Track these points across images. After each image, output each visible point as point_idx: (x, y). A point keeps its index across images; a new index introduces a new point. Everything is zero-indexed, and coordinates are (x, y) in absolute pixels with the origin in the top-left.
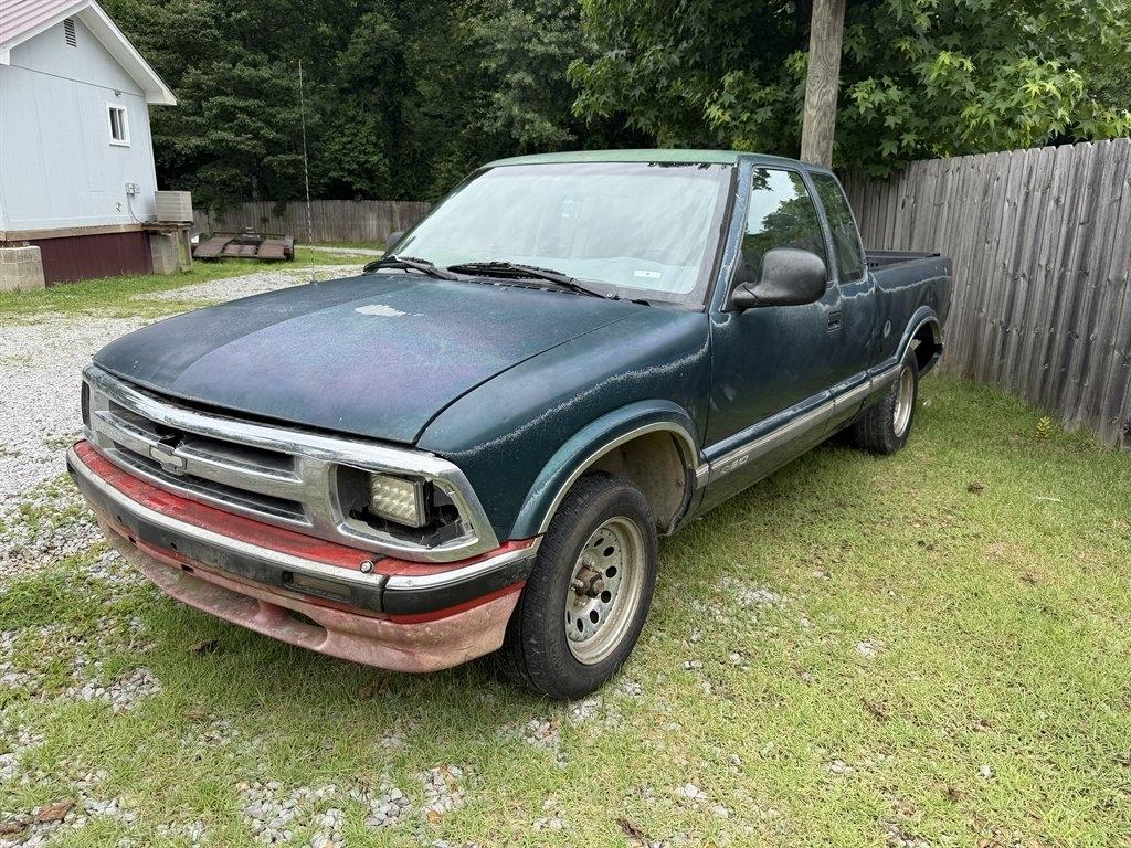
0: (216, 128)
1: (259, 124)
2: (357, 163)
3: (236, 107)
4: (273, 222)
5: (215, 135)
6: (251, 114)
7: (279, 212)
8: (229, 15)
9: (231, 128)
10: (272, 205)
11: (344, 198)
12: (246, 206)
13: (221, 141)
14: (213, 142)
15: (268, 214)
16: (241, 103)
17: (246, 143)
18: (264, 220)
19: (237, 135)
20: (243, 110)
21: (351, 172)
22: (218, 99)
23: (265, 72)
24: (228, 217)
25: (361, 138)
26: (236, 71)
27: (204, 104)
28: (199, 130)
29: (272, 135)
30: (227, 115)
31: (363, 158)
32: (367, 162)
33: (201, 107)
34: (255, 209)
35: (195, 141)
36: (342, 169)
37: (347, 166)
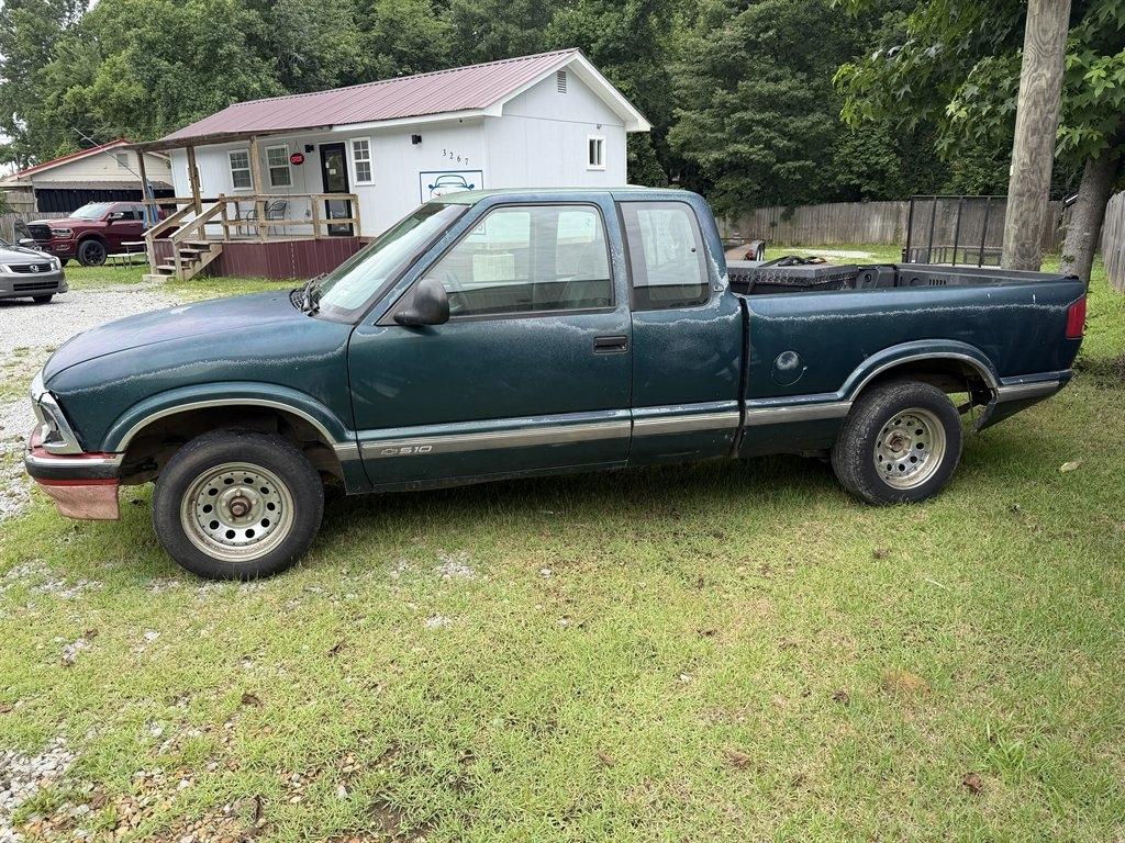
0: (735, 142)
1: (772, 134)
2: (868, 165)
3: (753, 121)
4: (781, 226)
5: (732, 148)
6: (767, 125)
7: (786, 217)
8: (758, 36)
9: (747, 141)
10: (782, 210)
11: (850, 201)
12: (758, 212)
13: (736, 153)
14: (730, 154)
15: (777, 219)
16: (758, 117)
17: (756, 153)
18: (773, 225)
19: (752, 146)
20: (759, 122)
21: (860, 175)
22: (738, 115)
23: (783, 86)
24: (742, 223)
25: (874, 140)
26: (758, 88)
27: (726, 121)
28: (720, 145)
29: (782, 143)
30: (744, 129)
31: (873, 159)
32: (876, 163)
33: (723, 124)
34: (766, 214)
35: (715, 155)
36: (852, 172)
37: (855, 169)
